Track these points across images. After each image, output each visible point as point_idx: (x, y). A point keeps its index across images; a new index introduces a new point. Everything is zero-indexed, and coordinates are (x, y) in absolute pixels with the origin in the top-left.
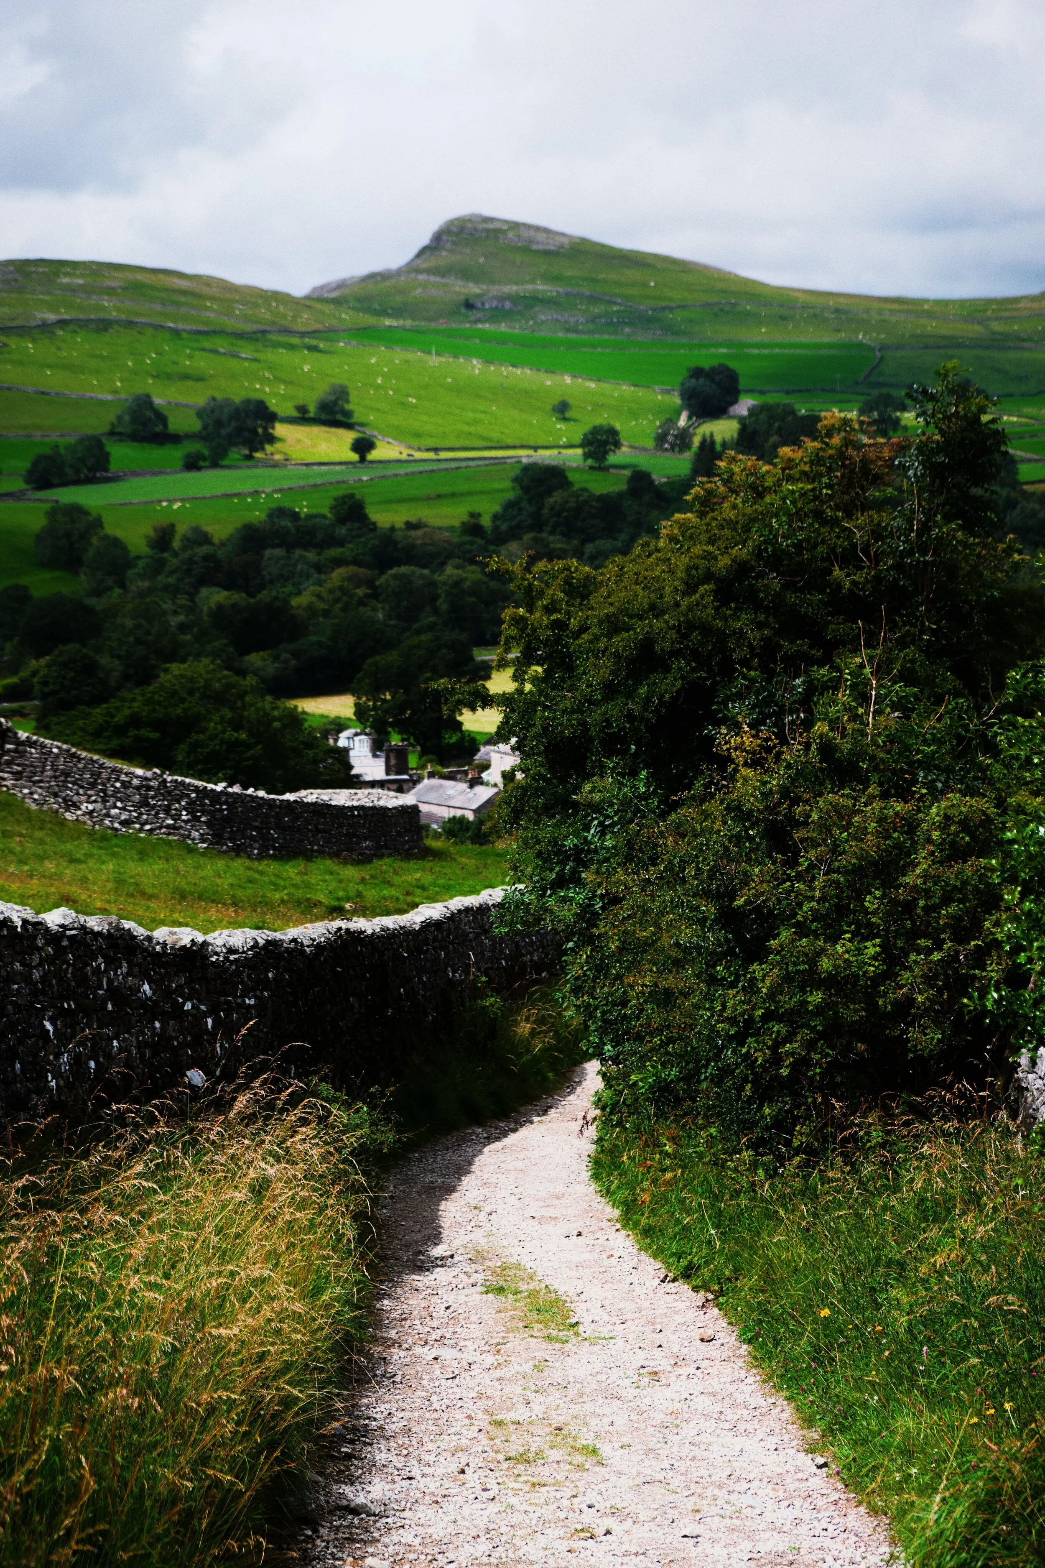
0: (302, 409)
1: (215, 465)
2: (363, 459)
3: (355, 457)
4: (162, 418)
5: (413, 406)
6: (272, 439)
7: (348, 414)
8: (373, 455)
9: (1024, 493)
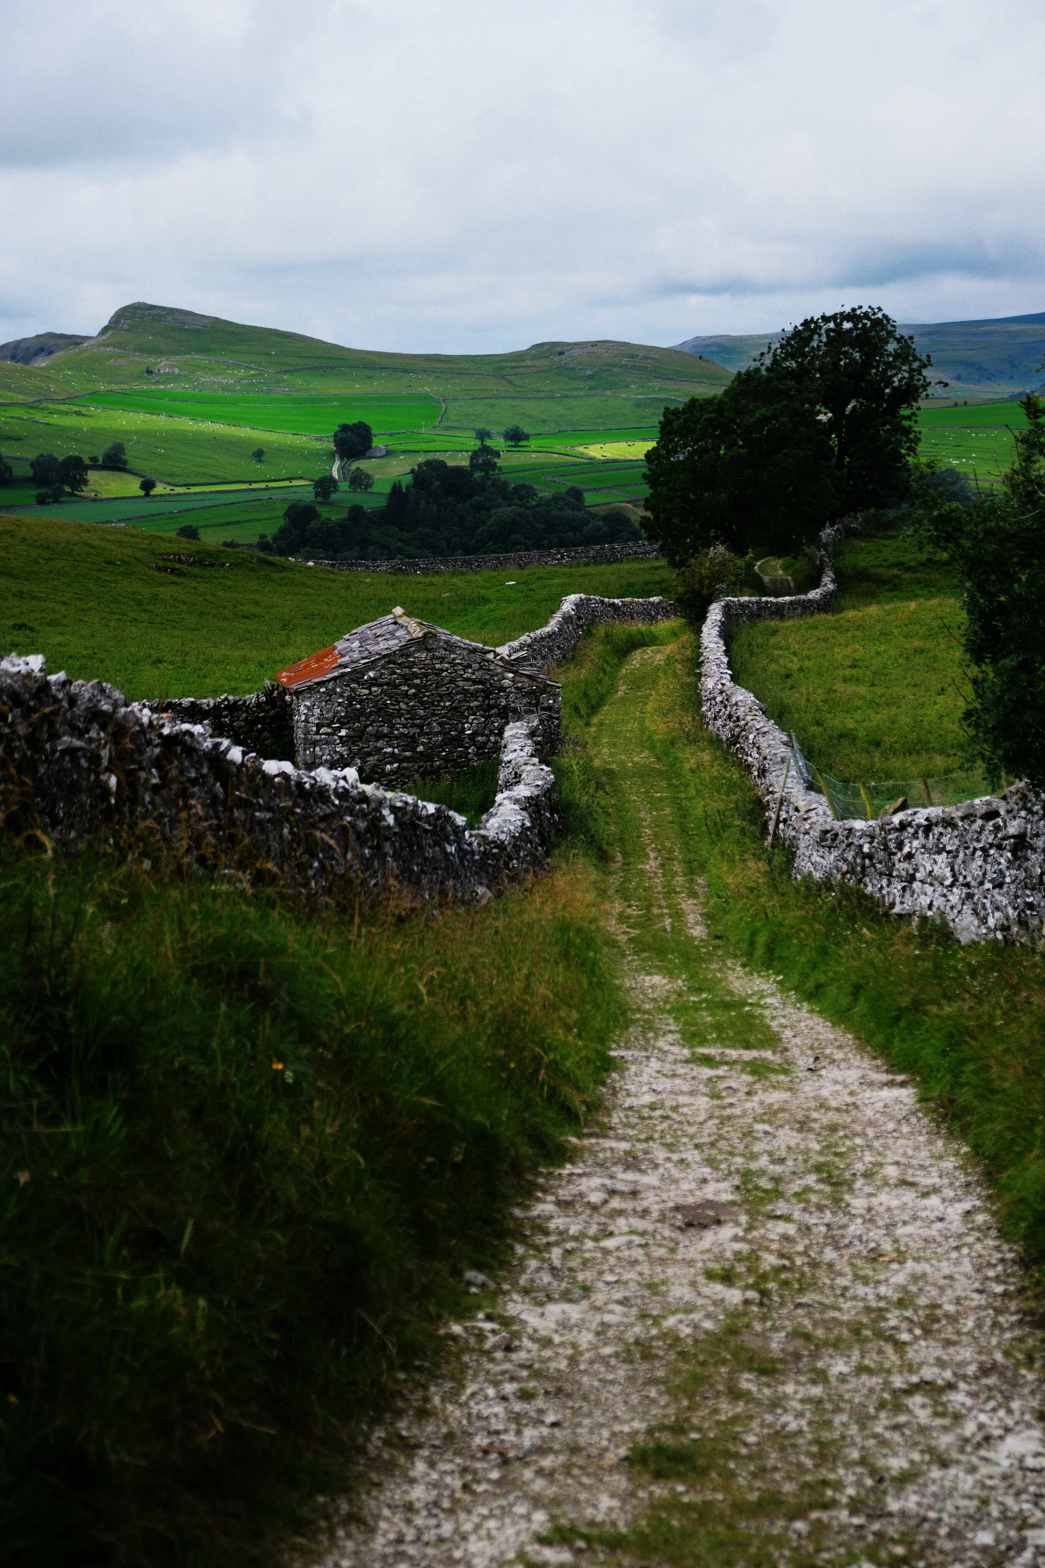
0: (94, 459)
1: (56, 501)
2: (147, 495)
3: (142, 493)
4: (9, 469)
5: (161, 455)
6: (86, 482)
7: (125, 462)
8: (154, 492)
9: (589, 513)
